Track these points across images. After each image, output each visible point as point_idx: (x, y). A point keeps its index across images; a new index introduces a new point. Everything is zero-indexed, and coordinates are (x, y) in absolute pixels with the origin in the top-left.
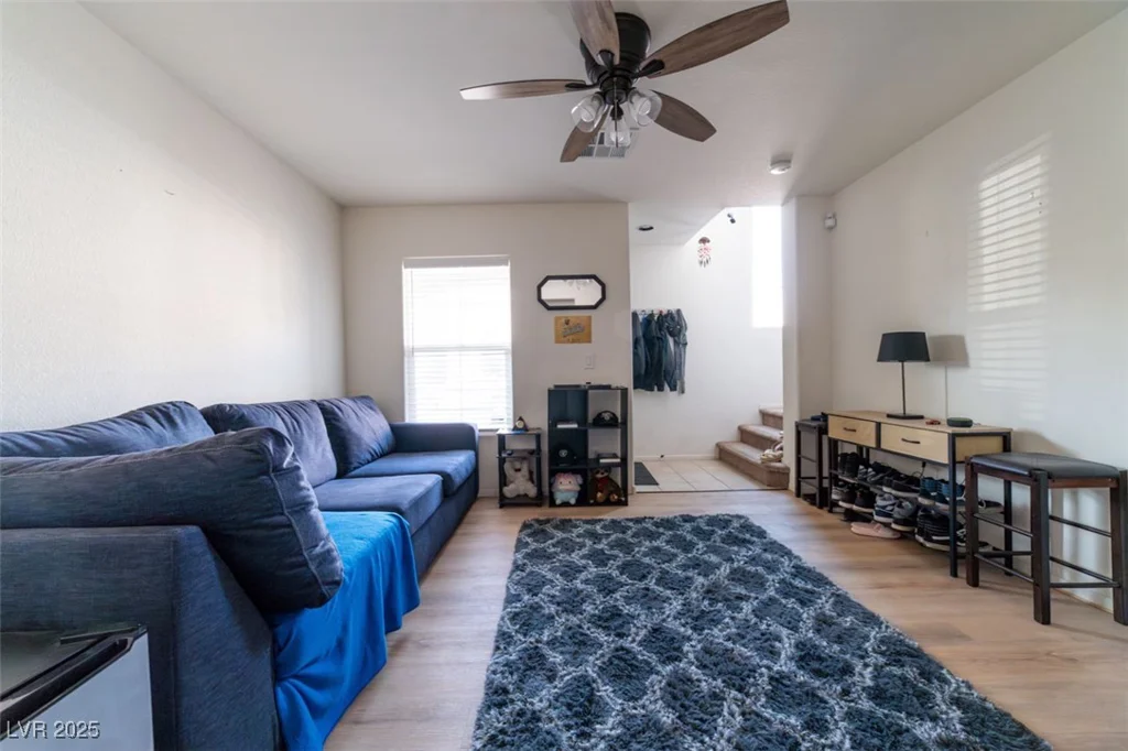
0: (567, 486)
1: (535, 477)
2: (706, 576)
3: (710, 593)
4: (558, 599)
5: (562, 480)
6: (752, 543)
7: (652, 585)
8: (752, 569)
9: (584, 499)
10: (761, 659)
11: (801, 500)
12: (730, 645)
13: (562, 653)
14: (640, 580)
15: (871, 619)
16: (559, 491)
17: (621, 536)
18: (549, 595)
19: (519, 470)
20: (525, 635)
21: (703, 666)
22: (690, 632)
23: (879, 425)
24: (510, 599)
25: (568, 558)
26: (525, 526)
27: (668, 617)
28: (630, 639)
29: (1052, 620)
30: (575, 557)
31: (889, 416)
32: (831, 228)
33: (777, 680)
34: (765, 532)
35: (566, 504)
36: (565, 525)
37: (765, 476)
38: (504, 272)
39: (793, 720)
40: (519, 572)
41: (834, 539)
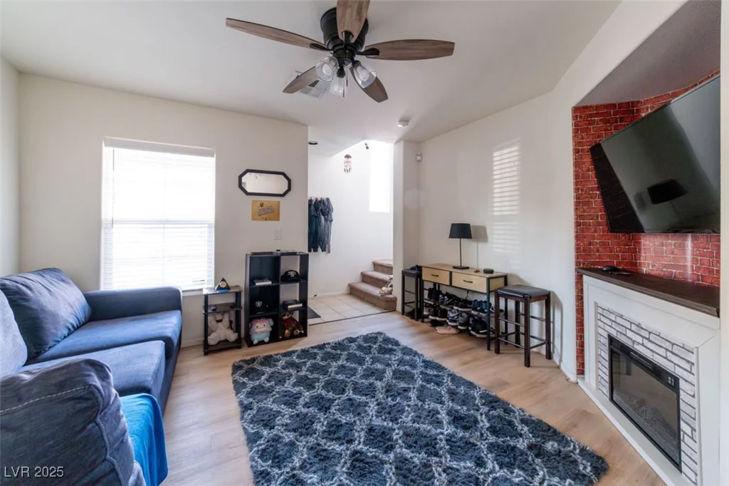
0: (262, 329)
1: (233, 325)
2: (381, 380)
3: (389, 390)
4: (292, 427)
5: (258, 324)
6: (395, 350)
7: (351, 395)
8: (402, 368)
9: (275, 336)
10: (436, 429)
11: (404, 316)
12: (416, 425)
13: (315, 472)
14: (342, 394)
15: (470, 385)
16: (256, 333)
17: (313, 361)
18: (283, 425)
19: (221, 321)
20: (280, 468)
21: (409, 447)
22: (391, 424)
23: (451, 273)
24: (252, 439)
25: (283, 389)
26: (236, 368)
27: (372, 417)
28: (357, 442)
29: (531, 365)
30: (288, 386)
31: (454, 267)
32: (419, 161)
33: (450, 440)
34: (397, 341)
35: (261, 343)
36: (268, 360)
37: (383, 304)
38: (211, 162)
39: (469, 464)
40: (249, 412)
41: (432, 339)
